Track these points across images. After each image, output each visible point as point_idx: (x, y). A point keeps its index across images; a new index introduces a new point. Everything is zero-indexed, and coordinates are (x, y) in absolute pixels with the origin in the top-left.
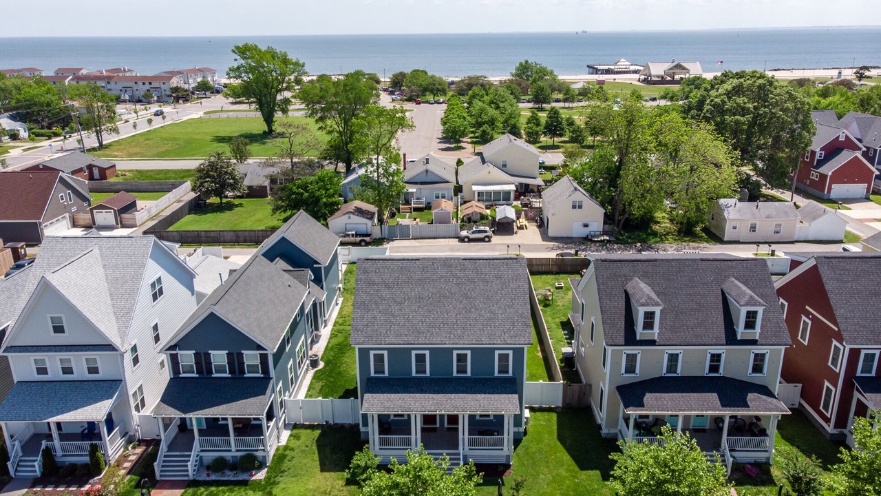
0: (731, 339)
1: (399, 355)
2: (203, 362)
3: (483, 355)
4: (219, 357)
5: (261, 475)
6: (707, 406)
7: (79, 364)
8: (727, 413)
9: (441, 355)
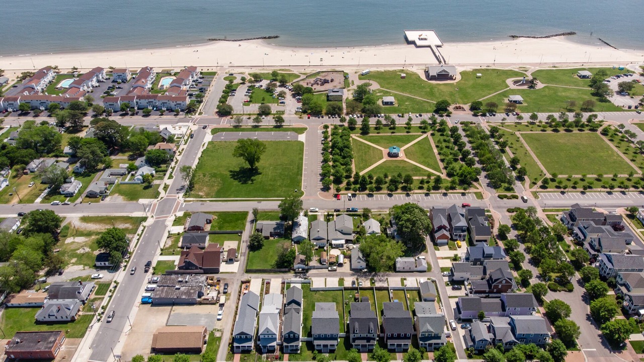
0: (369, 333)
1: (319, 335)
2: (289, 336)
3: (332, 335)
4: (292, 335)
5: (299, 352)
6: (364, 342)
7: (270, 336)
8: (367, 344)
9: (325, 335)
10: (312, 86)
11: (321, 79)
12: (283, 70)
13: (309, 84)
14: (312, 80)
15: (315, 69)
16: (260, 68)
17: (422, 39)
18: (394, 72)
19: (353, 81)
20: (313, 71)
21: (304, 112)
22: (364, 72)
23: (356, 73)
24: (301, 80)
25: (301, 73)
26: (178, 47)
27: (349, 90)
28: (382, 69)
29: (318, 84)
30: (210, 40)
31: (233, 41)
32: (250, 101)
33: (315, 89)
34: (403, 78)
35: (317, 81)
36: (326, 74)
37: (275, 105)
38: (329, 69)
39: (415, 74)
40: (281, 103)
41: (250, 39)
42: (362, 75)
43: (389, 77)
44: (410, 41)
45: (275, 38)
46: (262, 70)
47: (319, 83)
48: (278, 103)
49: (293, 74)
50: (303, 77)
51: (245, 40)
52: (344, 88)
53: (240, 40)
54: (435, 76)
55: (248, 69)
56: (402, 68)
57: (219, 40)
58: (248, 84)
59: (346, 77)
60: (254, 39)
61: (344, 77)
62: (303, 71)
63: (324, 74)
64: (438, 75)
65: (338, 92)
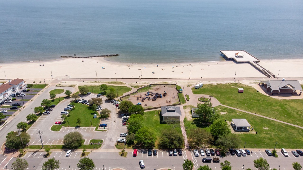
10: (142, 101)
11: (153, 93)
12: (115, 83)
13: (139, 99)
14: (143, 94)
15: (147, 82)
16: (93, 81)
17: (239, 57)
18: (227, 85)
19: (187, 96)
20: (145, 83)
21: (130, 143)
22: (198, 85)
23: (188, 86)
24: (131, 94)
25: (132, 86)
26: (31, 62)
27: (185, 107)
28: (215, 83)
29: (149, 99)
30: (61, 57)
31: (80, 58)
32: (64, 123)
33: (146, 105)
34: (241, 92)
35: (148, 95)
36: (158, 87)
37: (92, 129)
38: (161, 82)
39: (251, 88)
40: (101, 126)
41: (95, 57)
42: (196, 89)
43: (224, 91)
44: (229, 59)
45: (115, 56)
46: (94, 83)
47: (151, 97)
48: (97, 126)
49: (124, 86)
50: (134, 90)
51: (90, 57)
52: (180, 104)
53: (86, 57)
54: (278, 91)
55: (80, 81)
56: (234, 82)
57: (69, 57)
58: (71, 99)
59: (179, 90)
60: (98, 56)
61: (178, 90)
62: (134, 84)
63: (156, 87)
64: (281, 90)
65: (174, 111)
